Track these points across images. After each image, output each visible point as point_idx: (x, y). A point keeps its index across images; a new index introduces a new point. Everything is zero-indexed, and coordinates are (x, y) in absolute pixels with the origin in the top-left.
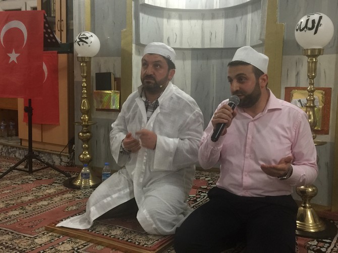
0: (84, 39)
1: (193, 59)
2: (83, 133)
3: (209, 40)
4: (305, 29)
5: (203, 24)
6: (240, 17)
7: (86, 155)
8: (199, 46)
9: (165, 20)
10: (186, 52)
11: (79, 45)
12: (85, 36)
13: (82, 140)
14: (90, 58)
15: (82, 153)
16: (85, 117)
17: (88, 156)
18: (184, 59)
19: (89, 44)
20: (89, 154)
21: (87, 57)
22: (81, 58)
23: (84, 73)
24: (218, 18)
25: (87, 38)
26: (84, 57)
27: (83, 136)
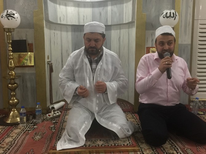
0: (12, 15)
1: (72, 31)
2: (11, 84)
3: (83, 20)
4: (170, 17)
5: (78, 10)
6: (103, 8)
7: (14, 100)
8: (77, 24)
9: (58, 6)
10: (68, 27)
11: (9, 19)
12: (12, 13)
13: (11, 89)
14: (14, 29)
15: (11, 99)
16: (12, 72)
17: (16, 100)
18: (67, 31)
19: (16, 19)
20: (16, 99)
21: (12, 29)
22: (7, 29)
23: (9, 40)
24: (88, 7)
25: (14, 14)
26: (10, 28)
27: (12, 86)
